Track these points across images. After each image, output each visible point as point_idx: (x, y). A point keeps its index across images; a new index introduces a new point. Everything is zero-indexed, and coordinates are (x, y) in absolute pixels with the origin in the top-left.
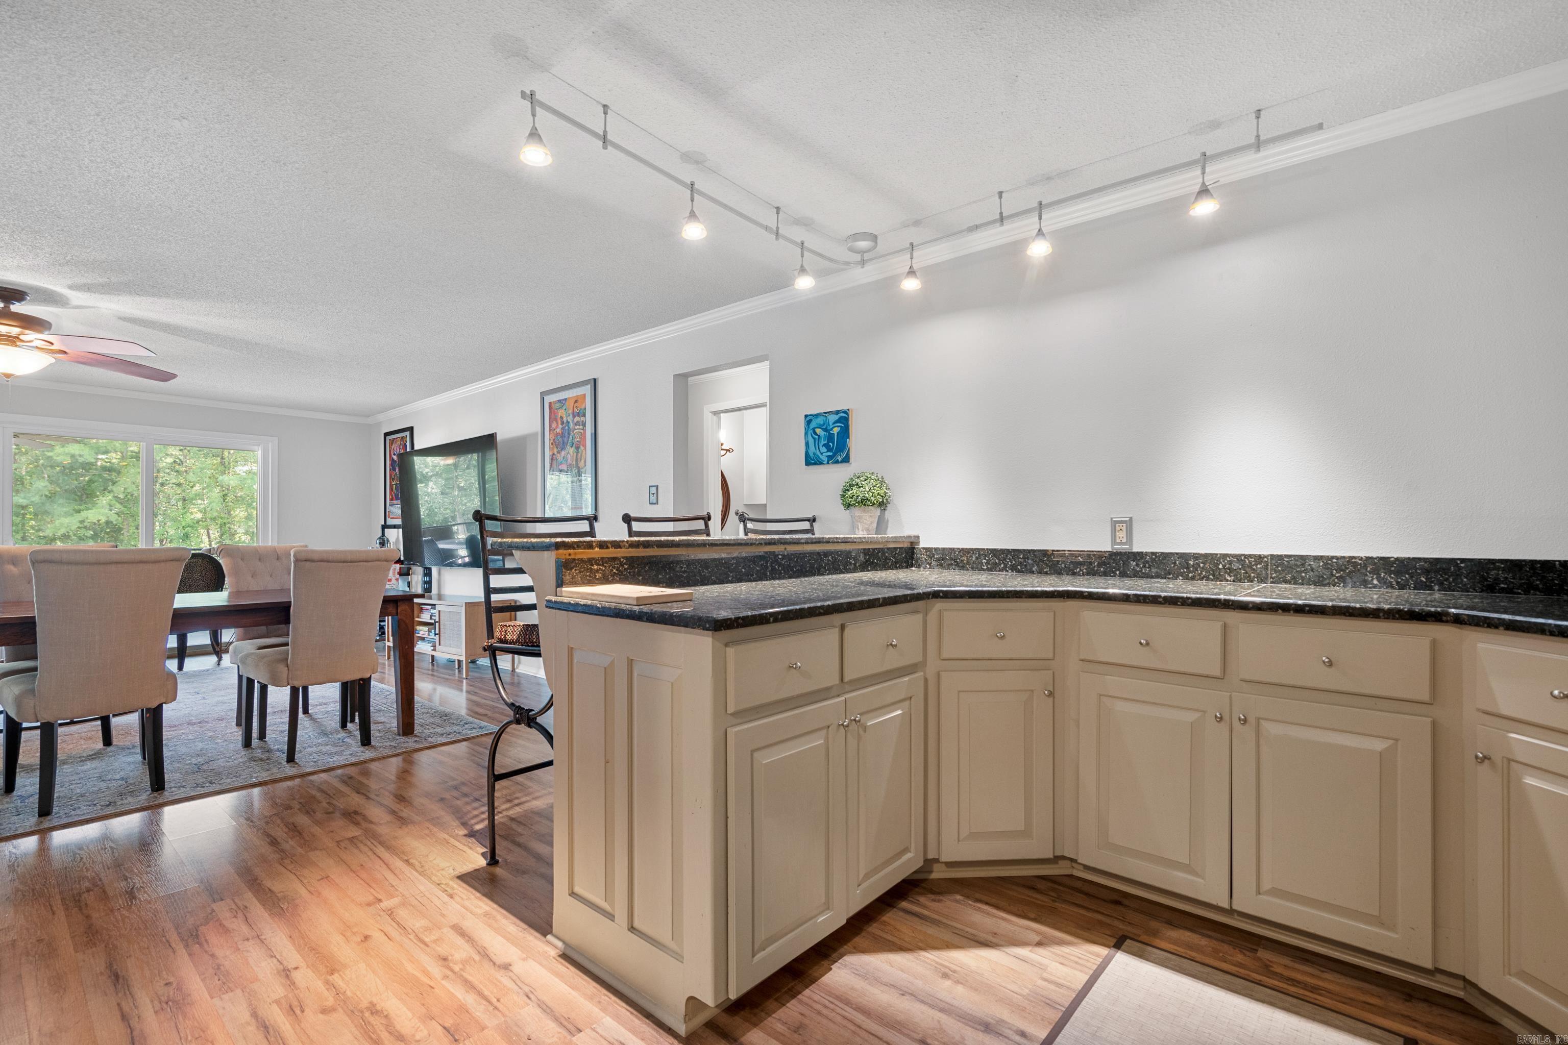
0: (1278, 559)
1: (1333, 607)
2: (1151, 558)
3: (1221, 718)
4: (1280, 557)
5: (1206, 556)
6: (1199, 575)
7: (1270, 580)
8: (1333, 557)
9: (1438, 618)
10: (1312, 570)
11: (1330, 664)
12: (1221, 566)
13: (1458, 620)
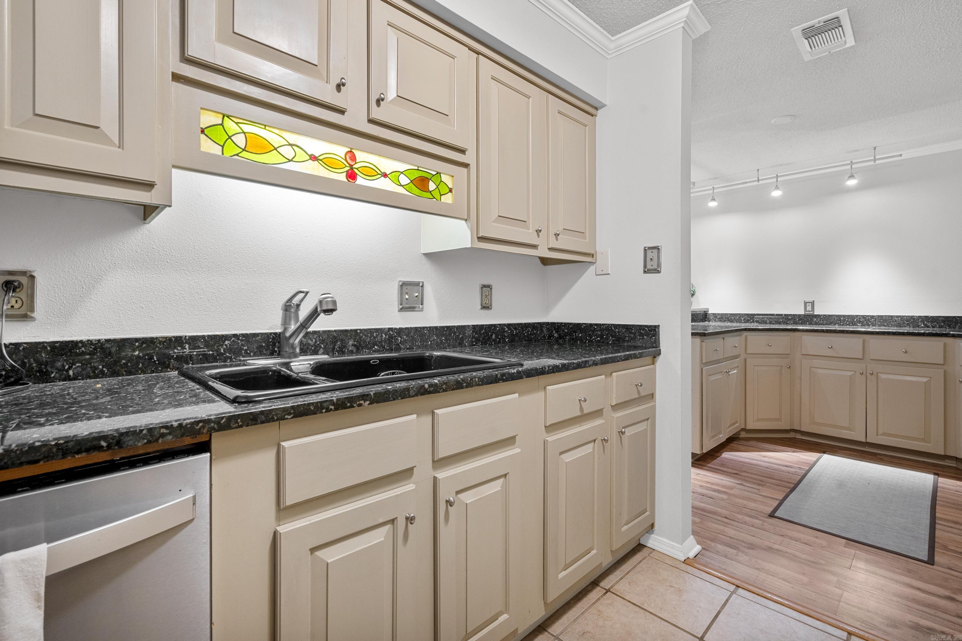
0: (881, 317)
1: (907, 332)
2: (823, 317)
3: (862, 373)
4: (882, 316)
5: (849, 316)
6: (846, 323)
7: (877, 325)
8: (905, 316)
9: (946, 335)
10: (896, 321)
11: (906, 352)
12: (855, 320)
13: (953, 336)
